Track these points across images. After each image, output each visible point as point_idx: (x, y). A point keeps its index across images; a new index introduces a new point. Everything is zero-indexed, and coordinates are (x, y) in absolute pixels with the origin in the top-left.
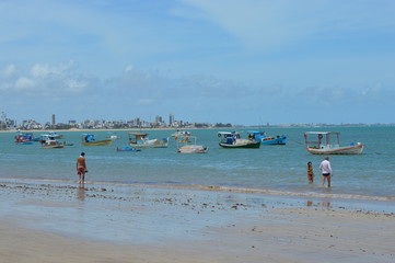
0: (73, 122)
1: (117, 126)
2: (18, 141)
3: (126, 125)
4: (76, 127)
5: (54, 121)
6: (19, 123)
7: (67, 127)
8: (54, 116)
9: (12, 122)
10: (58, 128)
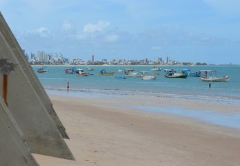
0: (105, 60)
1: (133, 64)
2: (67, 72)
3: (139, 63)
4: (107, 63)
5: (93, 60)
6: (71, 61)
7: (101, 63)
8: (93, 57)
9: (67, 60)
10: (95, 64)
